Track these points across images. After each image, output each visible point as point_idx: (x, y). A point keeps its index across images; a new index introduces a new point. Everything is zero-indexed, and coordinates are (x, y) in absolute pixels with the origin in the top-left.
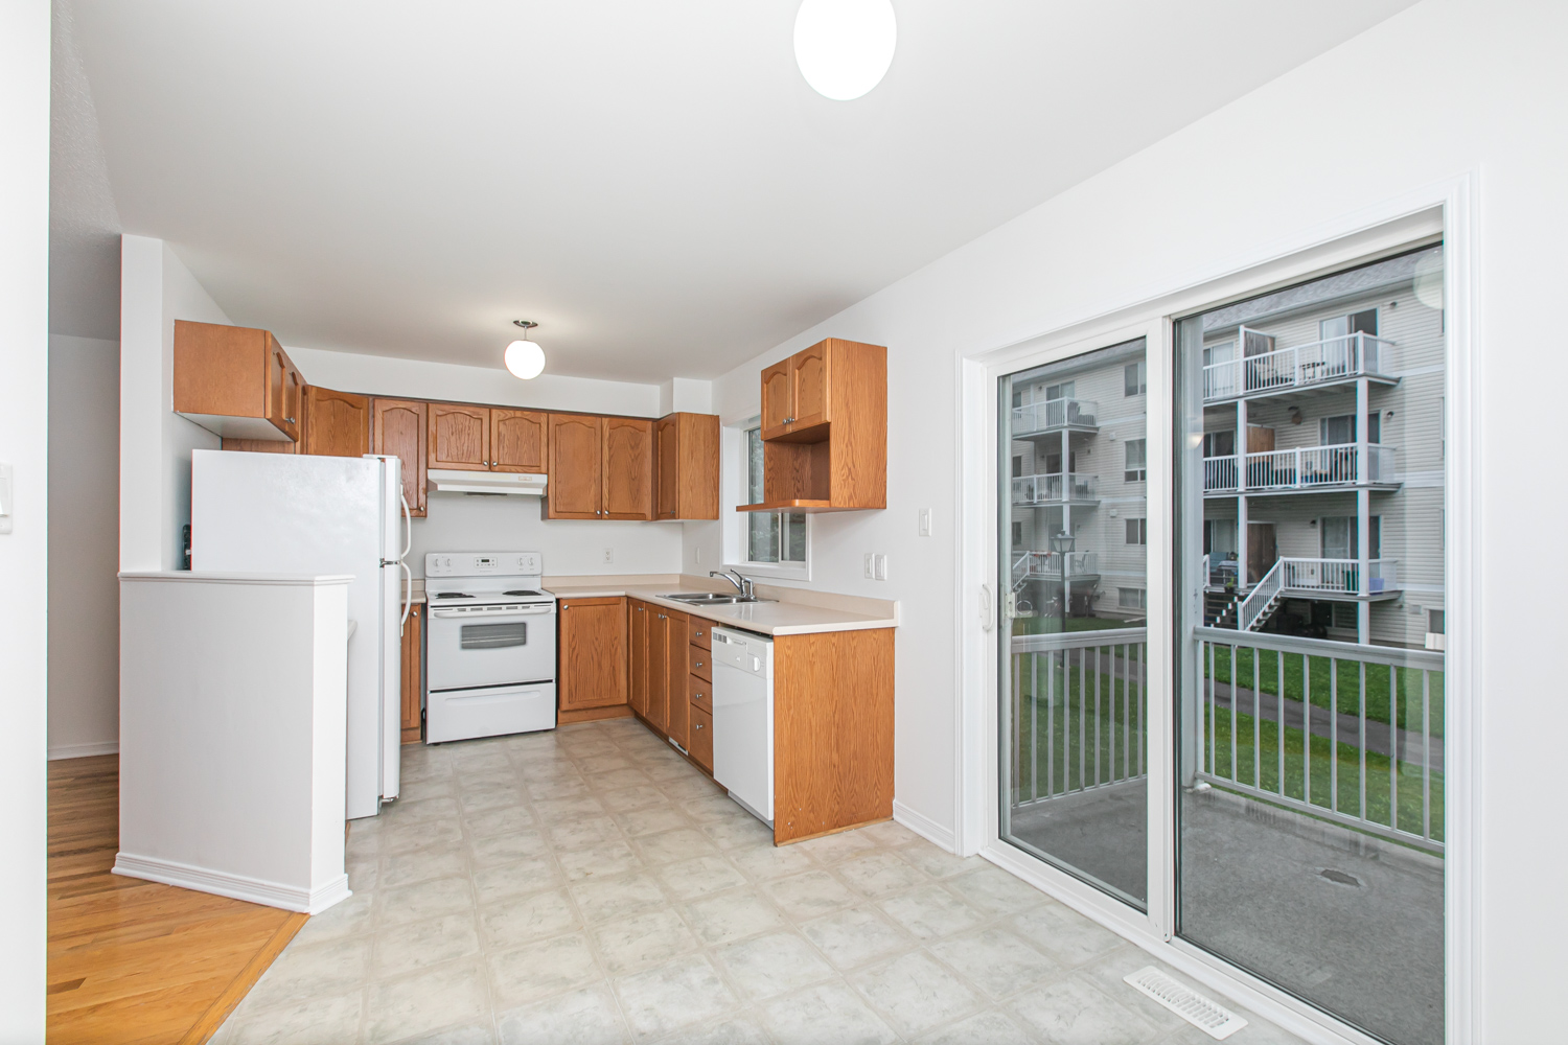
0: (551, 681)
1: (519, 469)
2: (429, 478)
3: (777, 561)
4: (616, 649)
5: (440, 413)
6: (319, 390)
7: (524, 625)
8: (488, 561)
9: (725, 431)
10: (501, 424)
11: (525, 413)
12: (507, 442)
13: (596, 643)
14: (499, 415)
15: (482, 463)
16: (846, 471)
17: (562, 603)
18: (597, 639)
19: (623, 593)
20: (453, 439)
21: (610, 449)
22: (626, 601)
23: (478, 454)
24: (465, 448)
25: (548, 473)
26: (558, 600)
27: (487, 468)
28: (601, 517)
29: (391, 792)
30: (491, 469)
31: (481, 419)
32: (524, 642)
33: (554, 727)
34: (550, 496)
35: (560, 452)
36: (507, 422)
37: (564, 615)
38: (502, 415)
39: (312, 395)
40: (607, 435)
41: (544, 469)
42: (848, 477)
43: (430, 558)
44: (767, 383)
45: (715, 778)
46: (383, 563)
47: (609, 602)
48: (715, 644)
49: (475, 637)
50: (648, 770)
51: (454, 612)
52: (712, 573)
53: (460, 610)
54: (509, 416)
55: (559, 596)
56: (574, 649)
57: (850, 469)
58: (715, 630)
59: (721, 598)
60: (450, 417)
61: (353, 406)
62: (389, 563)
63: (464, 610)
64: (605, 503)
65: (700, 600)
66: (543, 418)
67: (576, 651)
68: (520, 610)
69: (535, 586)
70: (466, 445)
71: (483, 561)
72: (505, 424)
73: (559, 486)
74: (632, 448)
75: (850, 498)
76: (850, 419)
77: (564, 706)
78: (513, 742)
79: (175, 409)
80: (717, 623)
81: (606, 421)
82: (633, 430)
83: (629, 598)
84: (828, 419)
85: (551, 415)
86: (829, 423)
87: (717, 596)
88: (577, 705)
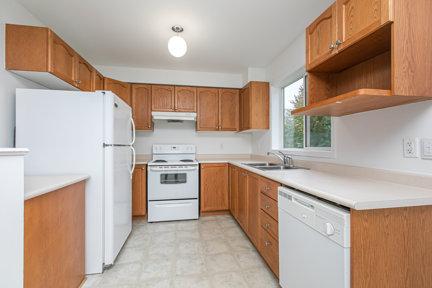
0: (197, 199)
1: (186, 110)
2: (152, 115)
3: (303, 148)
4: (224, 186)
5: (156, 89)
6: (109, 79)
7: (185, 174)
8: (175, 148)
9: (272, 89)
10: (179, 92)
11: (188, 88)
12: (181, 100)
13: (216, 183)
14: (178, 89)
15: (172, 108)
16: (406, 64)
17: (201, 165)
18: (216, 181)
19: (226, 162)
20: (161, 99)
21: (222, 101)
22: (228, 165)
23: (170, 105)
24: (165, 103)
25: (197, 112)
26: (200, 164)
27: (173, 110)
28: (218, 130)
29: (109, 261)
30: (175, 111)
31: (171, 91)
32: (185, 182)
33: (198, 218)
34: (198, 121)
35: (202, 104)
36: (181, 92)
37: (202, 170)
38: (179, 89)
39: (106, 81)
40: (220, 96)
41: (195, 110)
42: (408, 69)
43: (154, 146)
44: (311, 34)
45: (280, 284)
46: (105, 145)
47: (221, 166)
48: (280, 198)
49: (165, 179)
50: (238, 256)
51: (158, 168)
52: (268, 154)
53: (160, 168)
54: (182, 89)
55: (200, 162)
56: (206, 185)
57: (409, 63)
58: (280, 188)
59: (273, 166)
60: (160, 90)
61: (123, 87)
62: (107, 145)
63: (162, 168)
64: (220, 124)
65: (262, 167)
66: (195, 89)
67: (207, 186)
68: (184, 168)
69: (192, 158)
70: (166, 101)
71: (173, 148)
72: (180, 92)
73: (201, 117)
74: (231, 101)
75: (410, 87)
76: (409, 19)
77: (202, 209)
78: (180, 224)
79: (6, 68)
80: (281, 185)
81: (220, 90)
82: (231, 94)
83: (229, 164)
84: (391, 19)
85: (198, 88)
86: (389, 25)
87: (271, 164)
88: (207, 209)
